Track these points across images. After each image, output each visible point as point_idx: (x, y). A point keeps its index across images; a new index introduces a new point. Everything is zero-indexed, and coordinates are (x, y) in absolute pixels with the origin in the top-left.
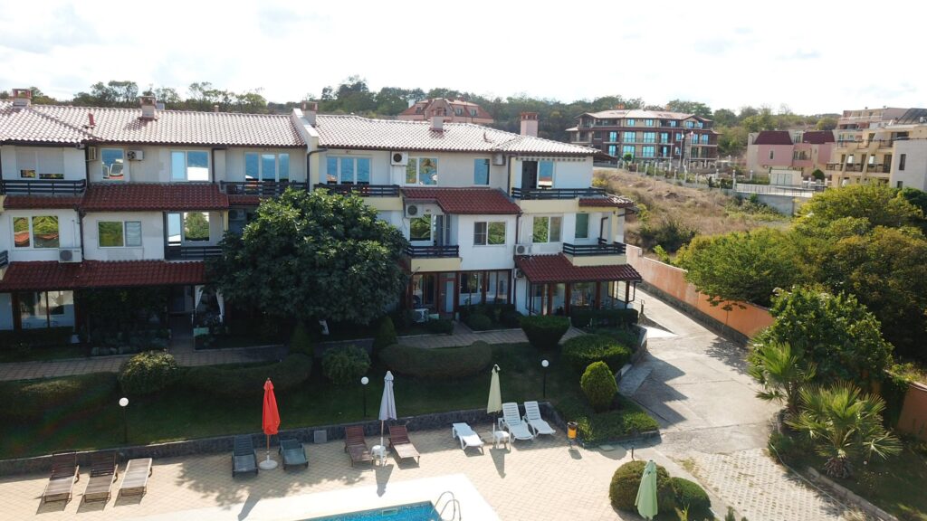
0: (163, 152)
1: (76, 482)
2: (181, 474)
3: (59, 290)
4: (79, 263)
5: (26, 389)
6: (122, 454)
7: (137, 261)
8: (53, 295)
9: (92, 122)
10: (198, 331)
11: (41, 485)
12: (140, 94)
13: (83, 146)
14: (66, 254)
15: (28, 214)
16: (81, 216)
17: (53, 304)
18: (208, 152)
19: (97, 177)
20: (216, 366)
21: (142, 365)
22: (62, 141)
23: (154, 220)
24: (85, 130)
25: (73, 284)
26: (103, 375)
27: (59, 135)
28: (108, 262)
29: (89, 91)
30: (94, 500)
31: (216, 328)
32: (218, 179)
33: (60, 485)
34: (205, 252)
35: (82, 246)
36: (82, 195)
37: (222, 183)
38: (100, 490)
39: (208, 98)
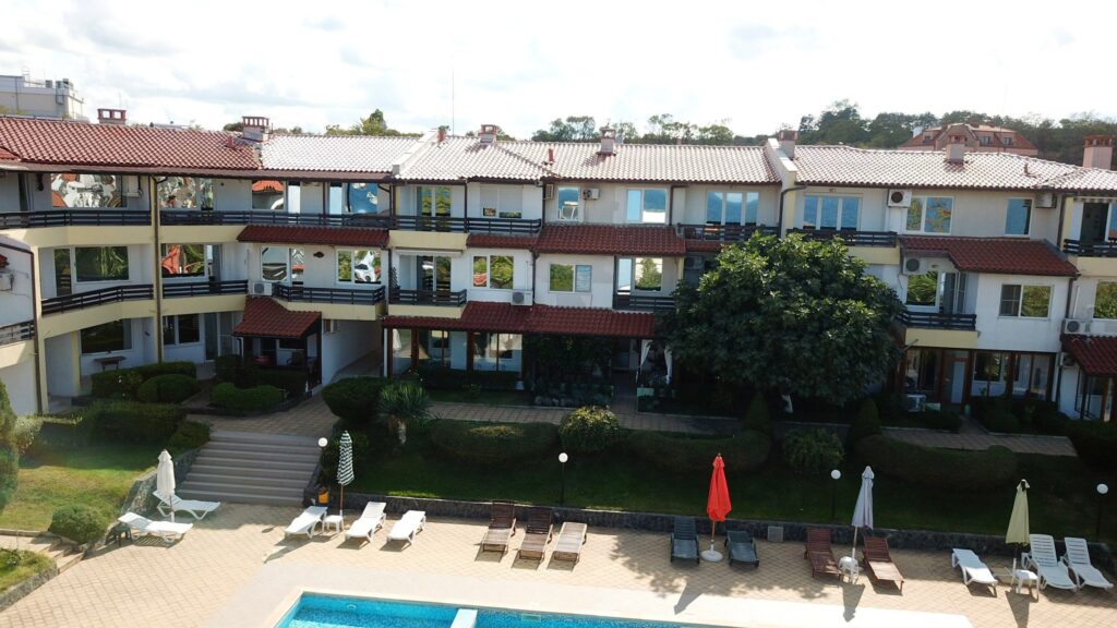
0: (620, 189)
1: (512, 535)
2: (616, 548)
3: (510, 332)
4: (529, 307)
5: (474, 430)
6: (557, 514)
7: (584, 309)
8: (504, 337)
9: (551, 159)
10: (642, 391)
11: (479, 532)
12: (597, 130)
13: (541, 183)
14: (518, 296)
15: (487, 253)
16: (535, 257)
17: (503, 348)
18: (666, 191)
19: (555, 216)
20: (659, 432)
21: (583, 419)
22: (523, 178)
23: (603, 265)
24: (544, 166)
25: (522, 328)
26: (544, 425)
27: (525, 172)
28: (557, 308)
29: (548, 128)
30: (528, 558)
31: (661, 390)
32: (675, 222)
33: (499, 536)
34: (655, 303)
35: (534, 289)
36: (537, 235)
37: (680, 225)
38: (536, 548)
39: (667, 132)
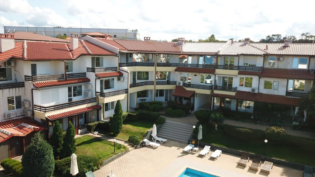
0: (290, 58)
1: (248, 162)
2: (283, 172)
3: (250, 101)
4: (256, 93)
5: (238, 129)
6: (263, 158)
7: (276, 95)
8: (248, 102)
9: (267, 48)
10: (294, 123)
11: (238, 159)
12: (282, 38)
13: (263, 56)
14: (253, 90)
15: (244, 76)
16: (260, 78)
17: (247, 105)
18: (308, 58)
19: (267, 66)
20: (300, 137)
21: (273, 130)
22: (257, 54)
23: (284, 82)
24: (264, 50)
25: (254, 100)
26: (260, 130)
27: (258, 52)
28: (266, 94)
29: (265, 38)
30: (253, 170)
31: (302, 123)
32: (310, 69)
33: (243, 161)
34: (301, 95)
35: (259, 88)
36: (261, 71)
37: (312, 70)
38: (255, 167)
39: (308, 38)
